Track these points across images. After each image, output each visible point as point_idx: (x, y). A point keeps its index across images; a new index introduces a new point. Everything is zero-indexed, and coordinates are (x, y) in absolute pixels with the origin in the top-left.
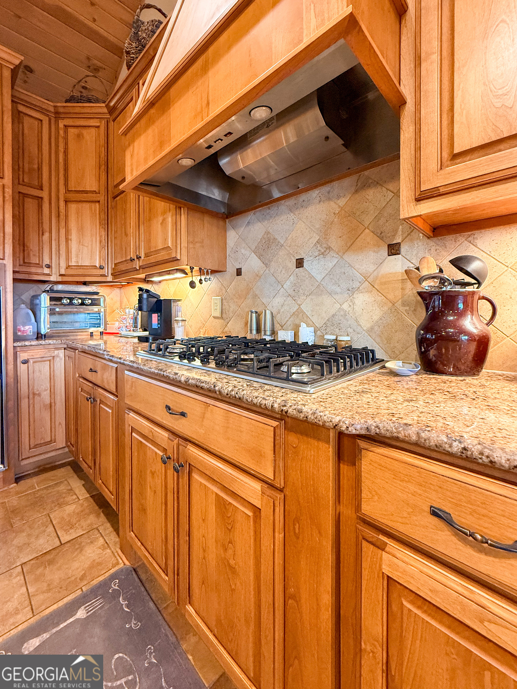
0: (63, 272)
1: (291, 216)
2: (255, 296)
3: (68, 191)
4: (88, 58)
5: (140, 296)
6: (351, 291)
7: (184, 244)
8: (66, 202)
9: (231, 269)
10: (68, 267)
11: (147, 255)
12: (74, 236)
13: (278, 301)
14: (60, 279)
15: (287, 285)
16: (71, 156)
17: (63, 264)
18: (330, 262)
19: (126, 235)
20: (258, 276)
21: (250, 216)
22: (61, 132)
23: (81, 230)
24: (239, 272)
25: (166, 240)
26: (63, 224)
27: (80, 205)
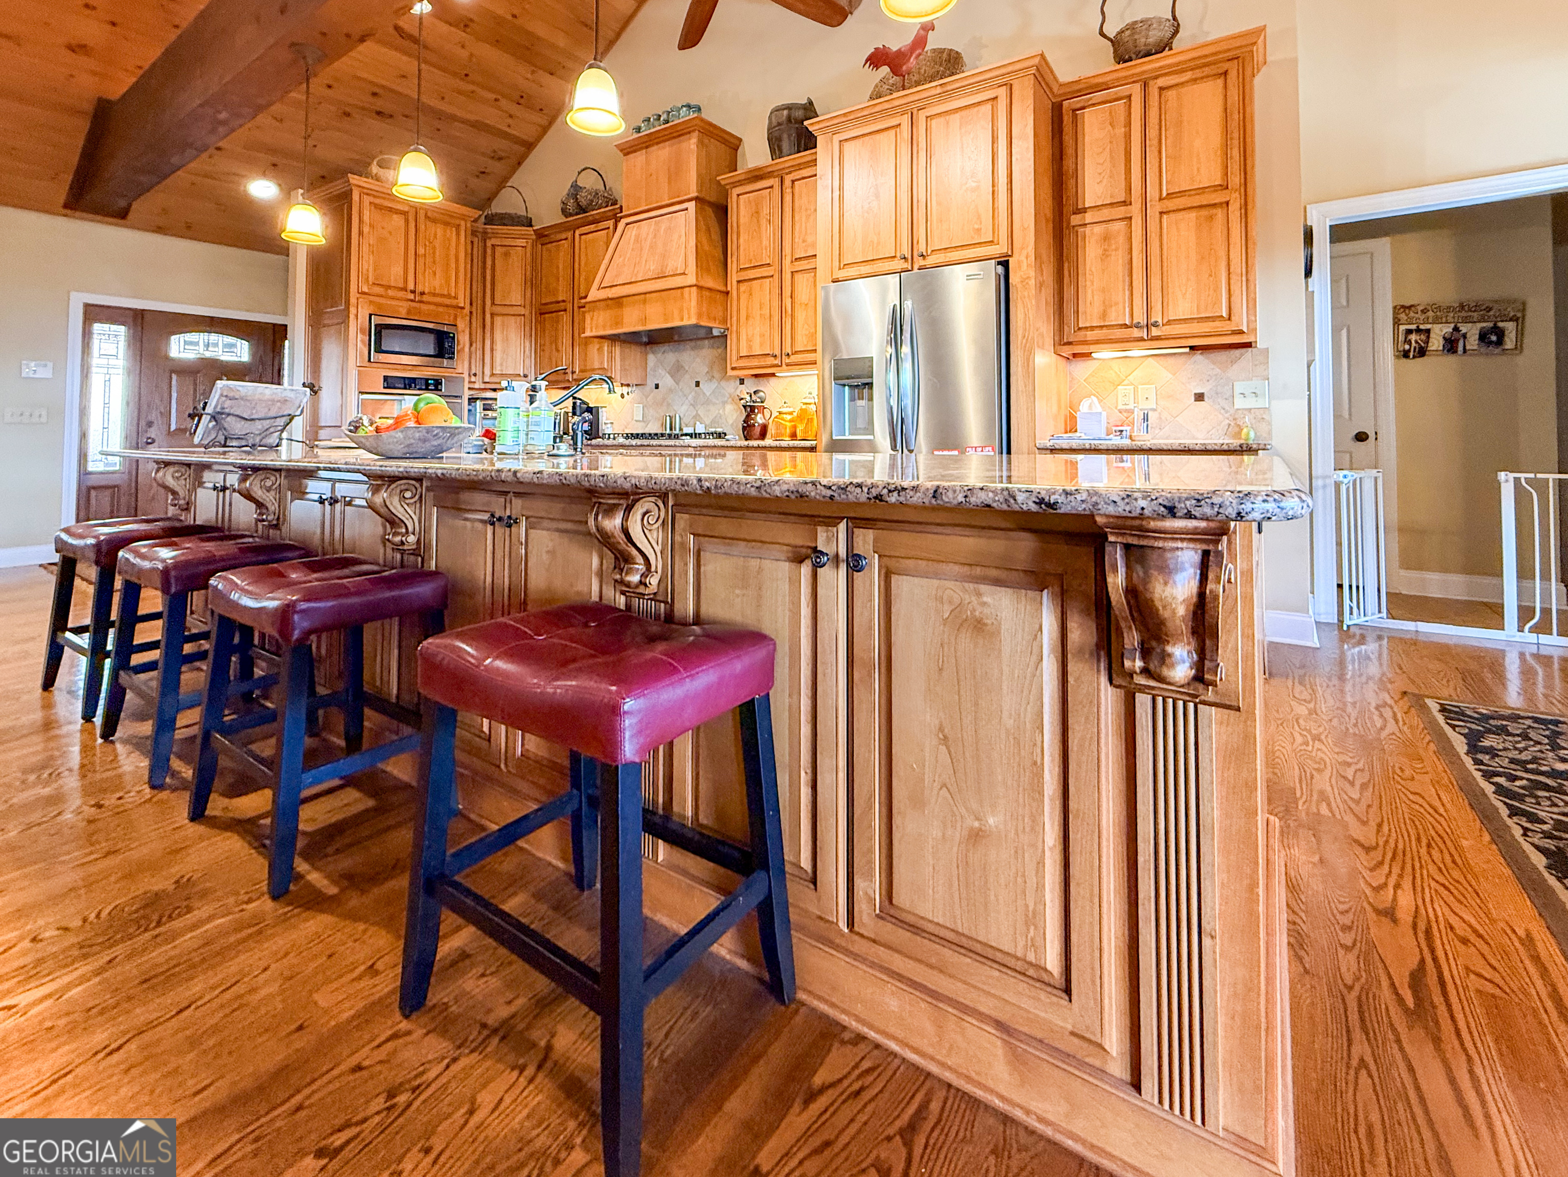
0: (487, 379)
1: (692, 353)
2: (669, 405)
3: (493, 304)
4: (495, 151)
5: (574, 403)
6: (724, 403)
7: (618, 367)
8: (492, 315)
9: (651, 384)
10: (492, 375)
11: (581, 371)
12: (499, 347)
13: (685, 407)
14: (483, 386)
15: (690, 397)
16: (498, 273)
17: (487, 372)
18: (714, 385)
19: (558, 351)
20: (671, 390)
21: (666, 347)
22: (489, 251)
23: (506, 340)
24: (657, 387)
25: (602, 363)
26: (488, 335)
27: (506, 318)
